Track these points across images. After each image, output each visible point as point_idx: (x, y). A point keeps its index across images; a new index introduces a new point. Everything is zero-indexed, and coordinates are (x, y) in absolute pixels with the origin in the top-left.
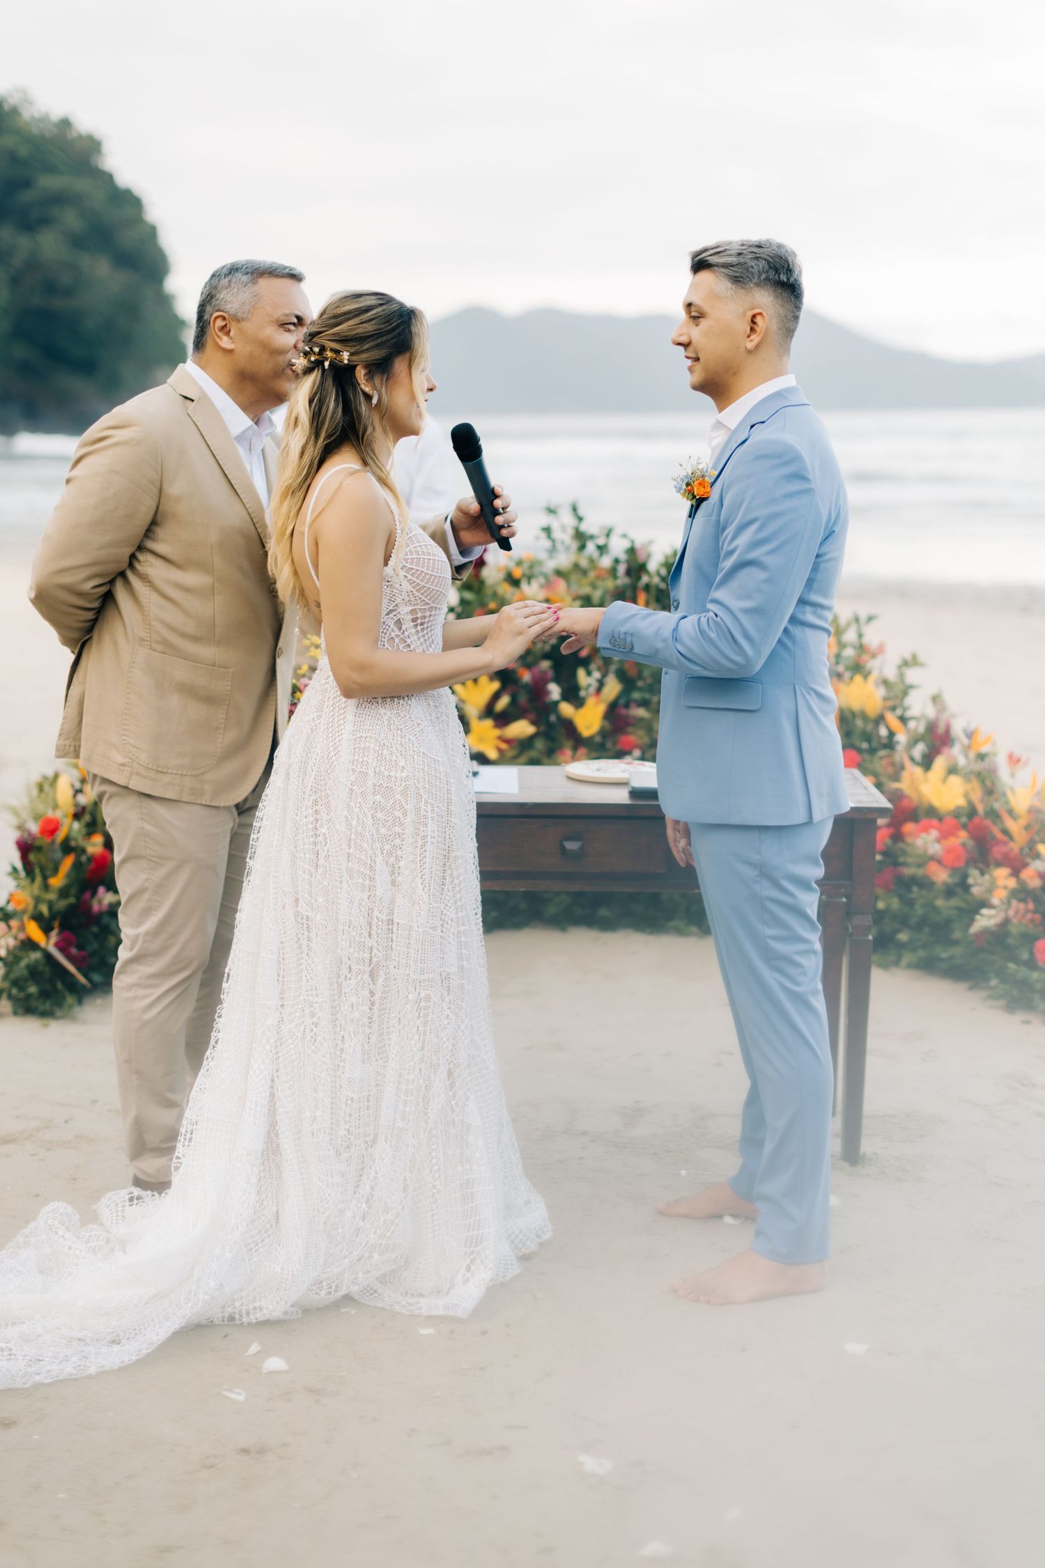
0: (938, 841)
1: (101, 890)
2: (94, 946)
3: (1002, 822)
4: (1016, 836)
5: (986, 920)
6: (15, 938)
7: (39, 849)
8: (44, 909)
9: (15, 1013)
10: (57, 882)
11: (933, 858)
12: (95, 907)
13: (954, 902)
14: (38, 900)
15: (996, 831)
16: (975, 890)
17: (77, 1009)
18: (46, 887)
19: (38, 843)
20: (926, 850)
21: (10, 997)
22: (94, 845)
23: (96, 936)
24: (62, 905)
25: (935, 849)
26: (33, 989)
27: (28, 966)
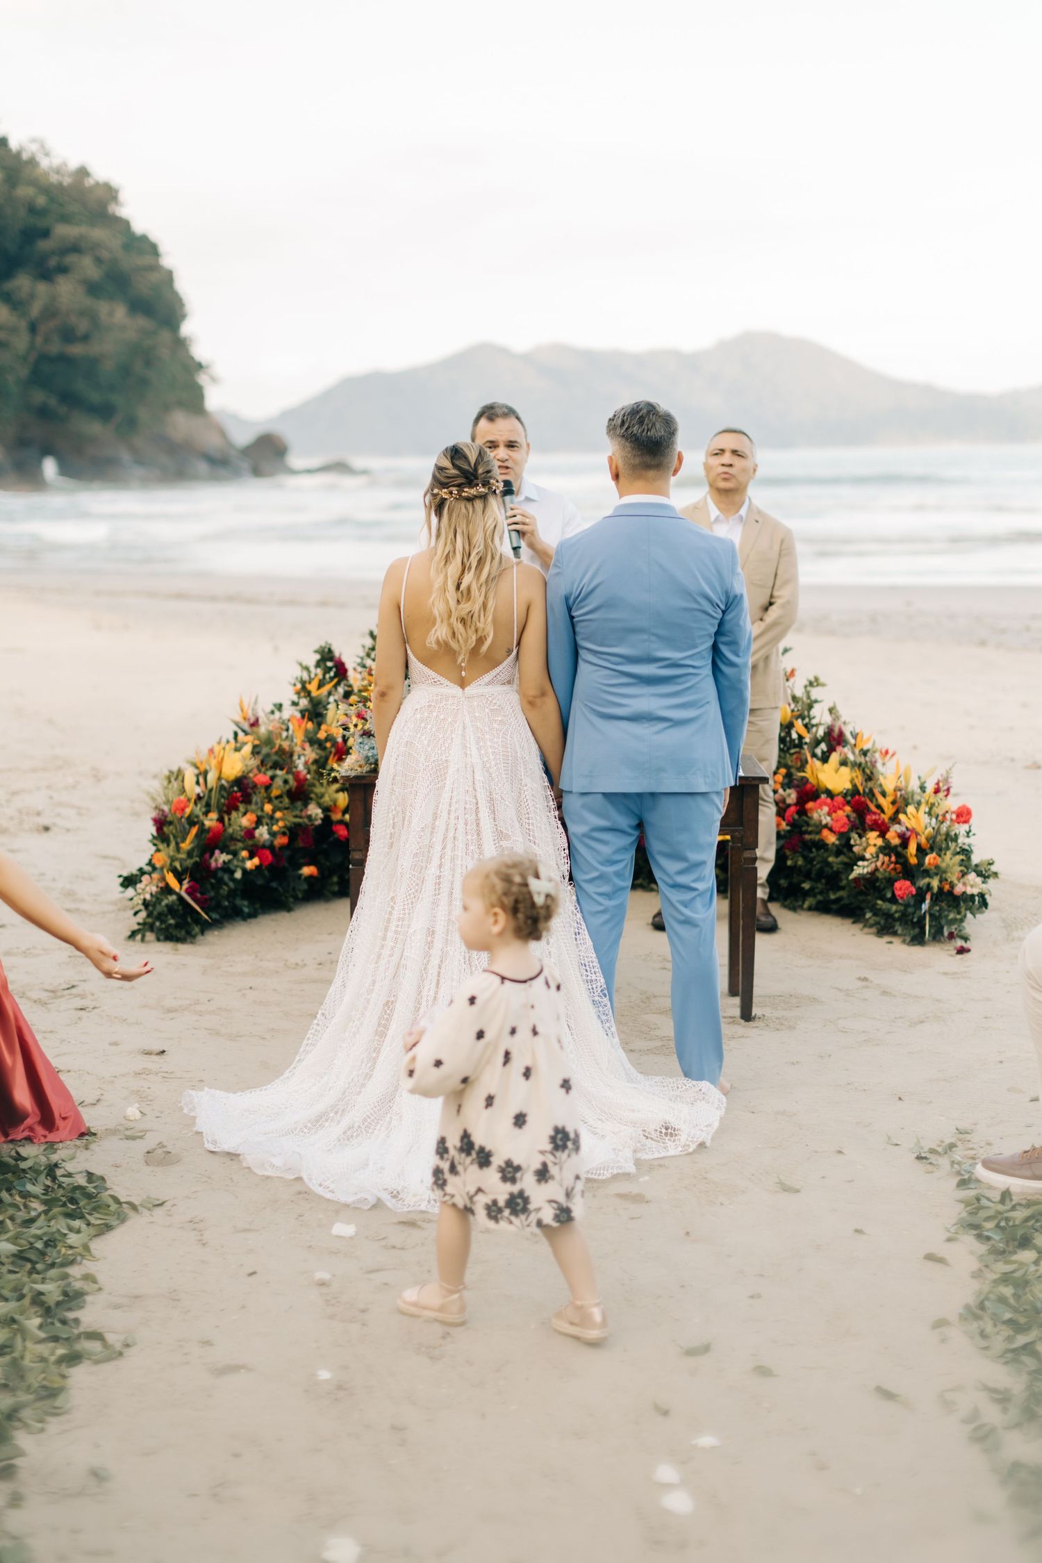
0: (829, 814)
1: (217, 852)
2: (212, 894)
3: (877, 800)
4: (886, 809)
5: (861, 869)
6: (157, 887)
7: (171, 823)
8: (177, 865)
9: (158, 940)
10: (186, 845)
11: (826, 826)
12: (213, 864)
13: (842, 858)
14: (173, 859)
15: (872, 807)
16: (855, 849)
17: (200, 937)
18: (178, 849)
19: (170, 818)
20: (821, 821)
21: (151, 928)
22: (211, 820)
23: (213, 886)
24: (189, 862)
25: (826, 820)
26: (172, 922)
27: (167, 906)
